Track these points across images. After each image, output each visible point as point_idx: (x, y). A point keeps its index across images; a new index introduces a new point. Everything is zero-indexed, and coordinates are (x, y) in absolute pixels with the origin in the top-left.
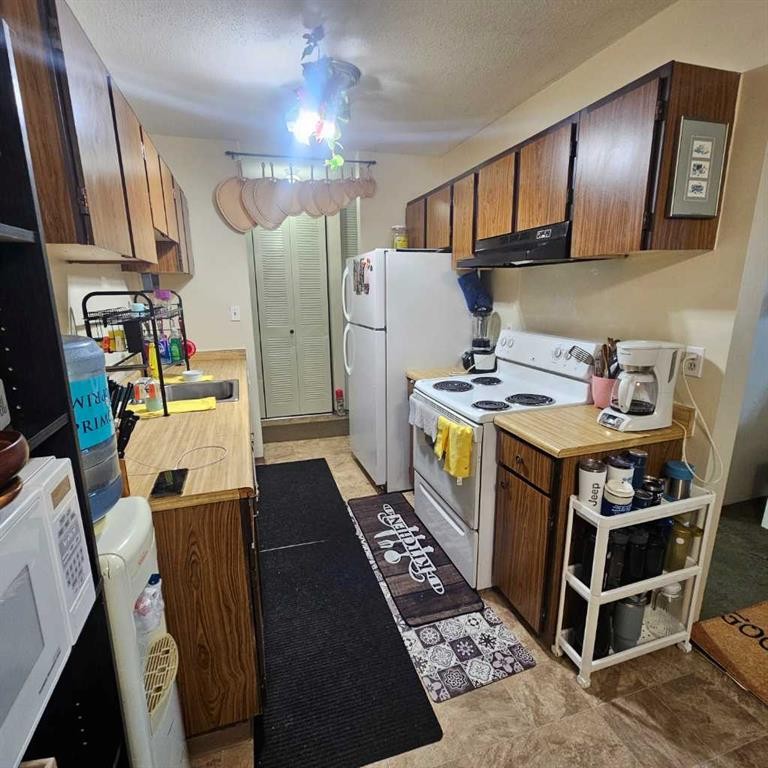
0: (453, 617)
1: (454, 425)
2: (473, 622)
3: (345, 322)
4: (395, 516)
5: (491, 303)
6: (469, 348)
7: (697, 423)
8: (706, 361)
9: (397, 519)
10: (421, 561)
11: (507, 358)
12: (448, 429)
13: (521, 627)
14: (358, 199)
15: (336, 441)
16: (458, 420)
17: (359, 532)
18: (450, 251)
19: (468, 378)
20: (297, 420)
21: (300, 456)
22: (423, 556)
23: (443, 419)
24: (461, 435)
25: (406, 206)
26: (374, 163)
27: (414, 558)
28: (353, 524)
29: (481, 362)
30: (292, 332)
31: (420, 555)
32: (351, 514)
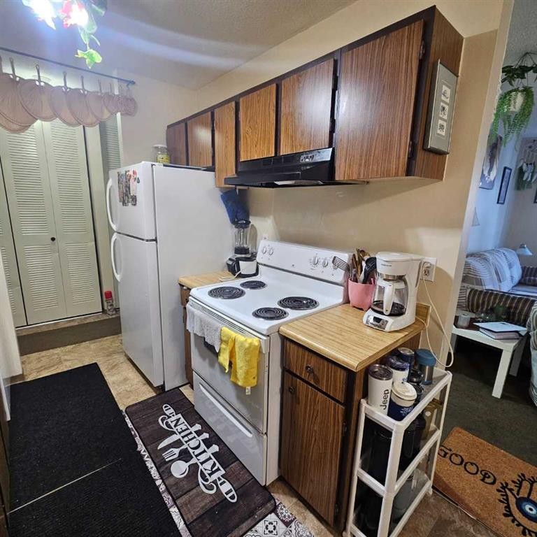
0: (250, 529)
1: (241, 338)
2: (271, 528)
3: (111, 232)
4: (176, 417)
5: (248, 216)
6: (231, 255)
7: (431, 316)
8: (437, 268)
9: (178, 420)
10: (208, 466)
11: (267, 264)
12: (234, 341)
13: (311, 516)
14: (119, 115)
15: (107, 342)
16: (241, 330)
17: (141, 447)
18: (214, 171)
19: (237, 283)
20: (63, 324)
21: (68, 364)
22: (210, 458)
23: (226, 330)
24: (250, 347)
25: (166, 128)
26: (133, 83)
27: (202, 463)
28: (133, 437)
29: (245, 267)
30: (53, 239)
31: (206, 458)
32: (130, 425)
